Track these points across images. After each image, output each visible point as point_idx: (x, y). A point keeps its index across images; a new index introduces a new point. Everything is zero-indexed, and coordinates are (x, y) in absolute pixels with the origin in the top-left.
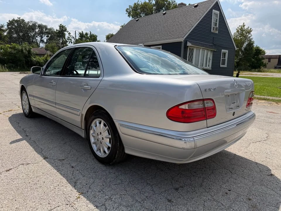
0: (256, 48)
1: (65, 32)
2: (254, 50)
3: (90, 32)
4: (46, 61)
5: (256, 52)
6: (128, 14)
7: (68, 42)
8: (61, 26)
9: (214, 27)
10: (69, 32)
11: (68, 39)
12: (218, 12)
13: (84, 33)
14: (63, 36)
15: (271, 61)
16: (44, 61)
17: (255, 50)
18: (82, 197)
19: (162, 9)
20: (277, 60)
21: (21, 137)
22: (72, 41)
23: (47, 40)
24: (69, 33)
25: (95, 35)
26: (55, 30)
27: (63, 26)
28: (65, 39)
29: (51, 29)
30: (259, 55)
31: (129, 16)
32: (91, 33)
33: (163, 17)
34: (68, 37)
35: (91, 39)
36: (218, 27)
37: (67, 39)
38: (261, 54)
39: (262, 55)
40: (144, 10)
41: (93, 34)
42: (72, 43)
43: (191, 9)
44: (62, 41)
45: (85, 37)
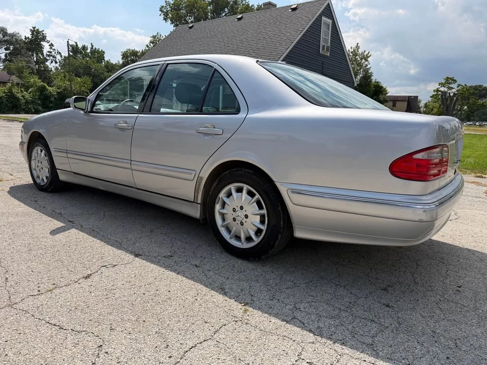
0: (375, 84)
1: (42, 43)
2: (372, 86)
3: (92, 44)
4: (9, 94)
5: (376, 91)
6: (163, 16)
7: (50, 61)
8: (34, 30)
9: (324, 45)
10: (50, 43)
11: (49, 56)
12: (330, 21)
13: (80, 46)
14: (40, 49)
15: (397, 106)
16: (6, 95)
17: (375, 88)
18: (251, 309)
19: (223, 10)
20: (406, 103)
21: (62, 225)
22: (57, 60)
23: (6, 56)
24: (51, 45)
25: (100, 50)
26: (23, 38)
27: (38, 30)
28: (42, 54)
29: (15, 36)
30: (379, 95)
31: (165, 19)
32: (92, 46)
33: (239, 24)
34: (48, 52)
35: (94, 58)
36: (329, 45)
37: (46, 55)
38: (382, 94)
39: (383, 96)
40: (192, 10)
41: (97, 48)
42: (56, 62)
43: (285, 13)
44: (37, 58)
45: (81, 53)
